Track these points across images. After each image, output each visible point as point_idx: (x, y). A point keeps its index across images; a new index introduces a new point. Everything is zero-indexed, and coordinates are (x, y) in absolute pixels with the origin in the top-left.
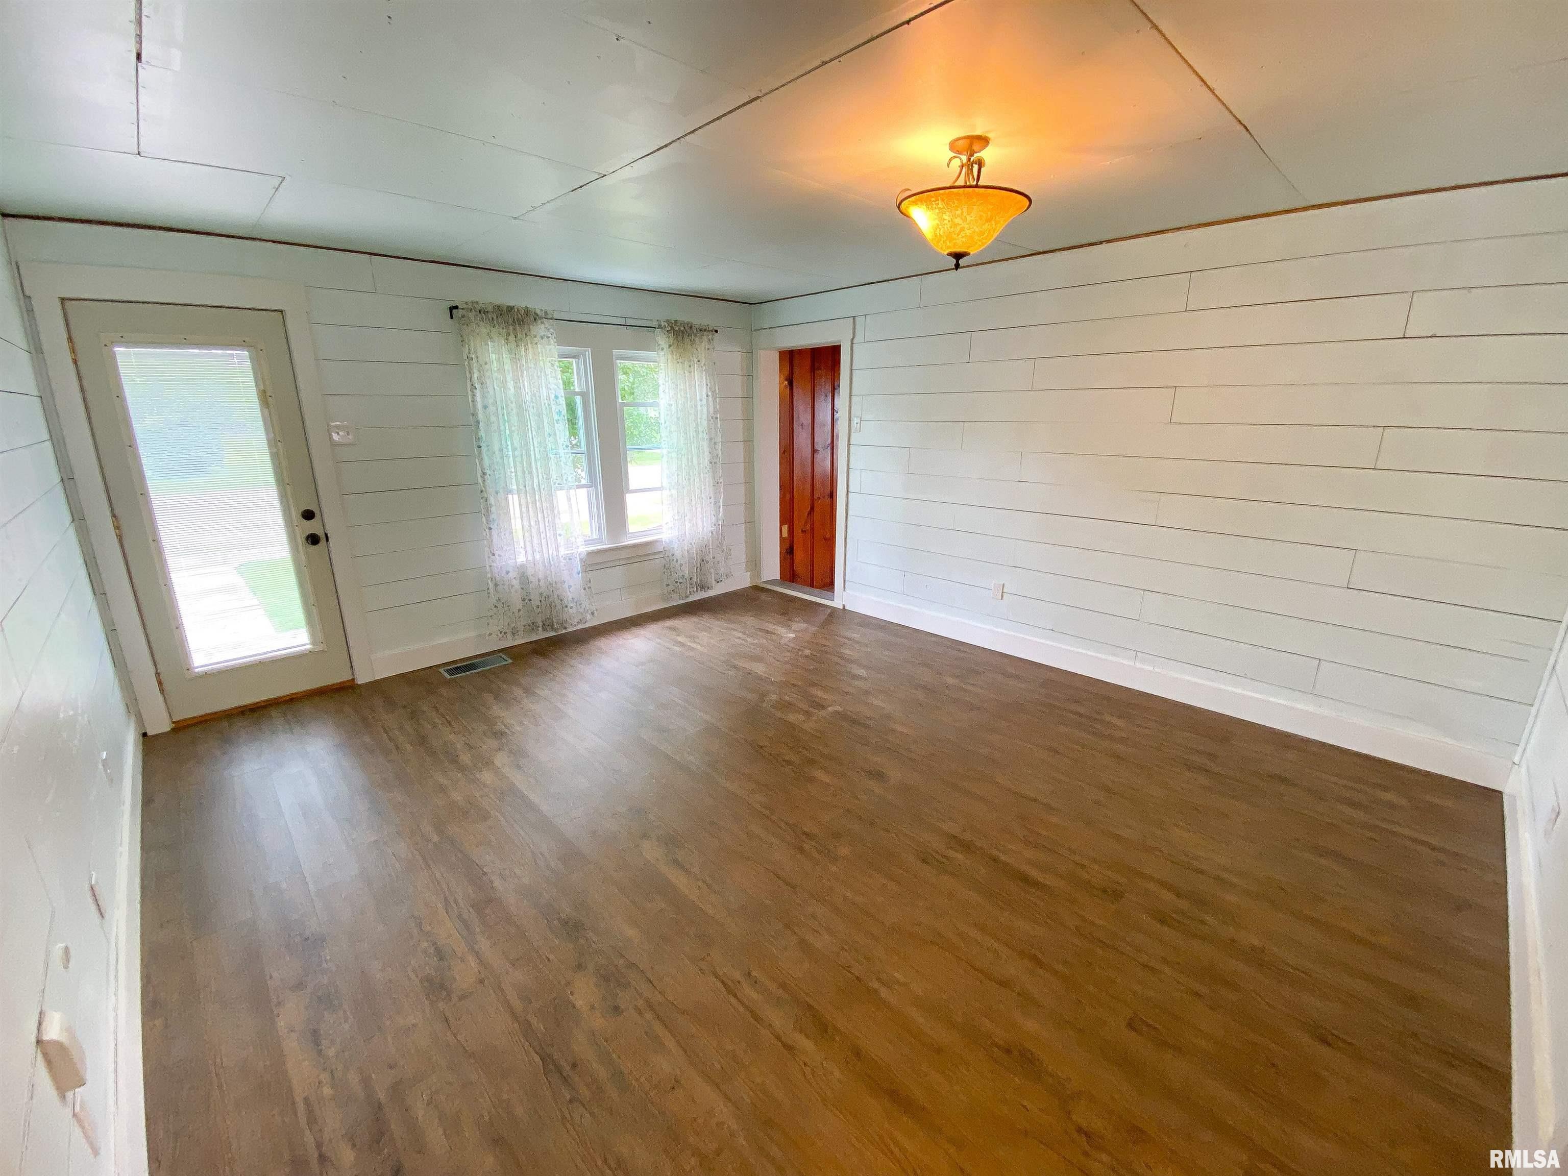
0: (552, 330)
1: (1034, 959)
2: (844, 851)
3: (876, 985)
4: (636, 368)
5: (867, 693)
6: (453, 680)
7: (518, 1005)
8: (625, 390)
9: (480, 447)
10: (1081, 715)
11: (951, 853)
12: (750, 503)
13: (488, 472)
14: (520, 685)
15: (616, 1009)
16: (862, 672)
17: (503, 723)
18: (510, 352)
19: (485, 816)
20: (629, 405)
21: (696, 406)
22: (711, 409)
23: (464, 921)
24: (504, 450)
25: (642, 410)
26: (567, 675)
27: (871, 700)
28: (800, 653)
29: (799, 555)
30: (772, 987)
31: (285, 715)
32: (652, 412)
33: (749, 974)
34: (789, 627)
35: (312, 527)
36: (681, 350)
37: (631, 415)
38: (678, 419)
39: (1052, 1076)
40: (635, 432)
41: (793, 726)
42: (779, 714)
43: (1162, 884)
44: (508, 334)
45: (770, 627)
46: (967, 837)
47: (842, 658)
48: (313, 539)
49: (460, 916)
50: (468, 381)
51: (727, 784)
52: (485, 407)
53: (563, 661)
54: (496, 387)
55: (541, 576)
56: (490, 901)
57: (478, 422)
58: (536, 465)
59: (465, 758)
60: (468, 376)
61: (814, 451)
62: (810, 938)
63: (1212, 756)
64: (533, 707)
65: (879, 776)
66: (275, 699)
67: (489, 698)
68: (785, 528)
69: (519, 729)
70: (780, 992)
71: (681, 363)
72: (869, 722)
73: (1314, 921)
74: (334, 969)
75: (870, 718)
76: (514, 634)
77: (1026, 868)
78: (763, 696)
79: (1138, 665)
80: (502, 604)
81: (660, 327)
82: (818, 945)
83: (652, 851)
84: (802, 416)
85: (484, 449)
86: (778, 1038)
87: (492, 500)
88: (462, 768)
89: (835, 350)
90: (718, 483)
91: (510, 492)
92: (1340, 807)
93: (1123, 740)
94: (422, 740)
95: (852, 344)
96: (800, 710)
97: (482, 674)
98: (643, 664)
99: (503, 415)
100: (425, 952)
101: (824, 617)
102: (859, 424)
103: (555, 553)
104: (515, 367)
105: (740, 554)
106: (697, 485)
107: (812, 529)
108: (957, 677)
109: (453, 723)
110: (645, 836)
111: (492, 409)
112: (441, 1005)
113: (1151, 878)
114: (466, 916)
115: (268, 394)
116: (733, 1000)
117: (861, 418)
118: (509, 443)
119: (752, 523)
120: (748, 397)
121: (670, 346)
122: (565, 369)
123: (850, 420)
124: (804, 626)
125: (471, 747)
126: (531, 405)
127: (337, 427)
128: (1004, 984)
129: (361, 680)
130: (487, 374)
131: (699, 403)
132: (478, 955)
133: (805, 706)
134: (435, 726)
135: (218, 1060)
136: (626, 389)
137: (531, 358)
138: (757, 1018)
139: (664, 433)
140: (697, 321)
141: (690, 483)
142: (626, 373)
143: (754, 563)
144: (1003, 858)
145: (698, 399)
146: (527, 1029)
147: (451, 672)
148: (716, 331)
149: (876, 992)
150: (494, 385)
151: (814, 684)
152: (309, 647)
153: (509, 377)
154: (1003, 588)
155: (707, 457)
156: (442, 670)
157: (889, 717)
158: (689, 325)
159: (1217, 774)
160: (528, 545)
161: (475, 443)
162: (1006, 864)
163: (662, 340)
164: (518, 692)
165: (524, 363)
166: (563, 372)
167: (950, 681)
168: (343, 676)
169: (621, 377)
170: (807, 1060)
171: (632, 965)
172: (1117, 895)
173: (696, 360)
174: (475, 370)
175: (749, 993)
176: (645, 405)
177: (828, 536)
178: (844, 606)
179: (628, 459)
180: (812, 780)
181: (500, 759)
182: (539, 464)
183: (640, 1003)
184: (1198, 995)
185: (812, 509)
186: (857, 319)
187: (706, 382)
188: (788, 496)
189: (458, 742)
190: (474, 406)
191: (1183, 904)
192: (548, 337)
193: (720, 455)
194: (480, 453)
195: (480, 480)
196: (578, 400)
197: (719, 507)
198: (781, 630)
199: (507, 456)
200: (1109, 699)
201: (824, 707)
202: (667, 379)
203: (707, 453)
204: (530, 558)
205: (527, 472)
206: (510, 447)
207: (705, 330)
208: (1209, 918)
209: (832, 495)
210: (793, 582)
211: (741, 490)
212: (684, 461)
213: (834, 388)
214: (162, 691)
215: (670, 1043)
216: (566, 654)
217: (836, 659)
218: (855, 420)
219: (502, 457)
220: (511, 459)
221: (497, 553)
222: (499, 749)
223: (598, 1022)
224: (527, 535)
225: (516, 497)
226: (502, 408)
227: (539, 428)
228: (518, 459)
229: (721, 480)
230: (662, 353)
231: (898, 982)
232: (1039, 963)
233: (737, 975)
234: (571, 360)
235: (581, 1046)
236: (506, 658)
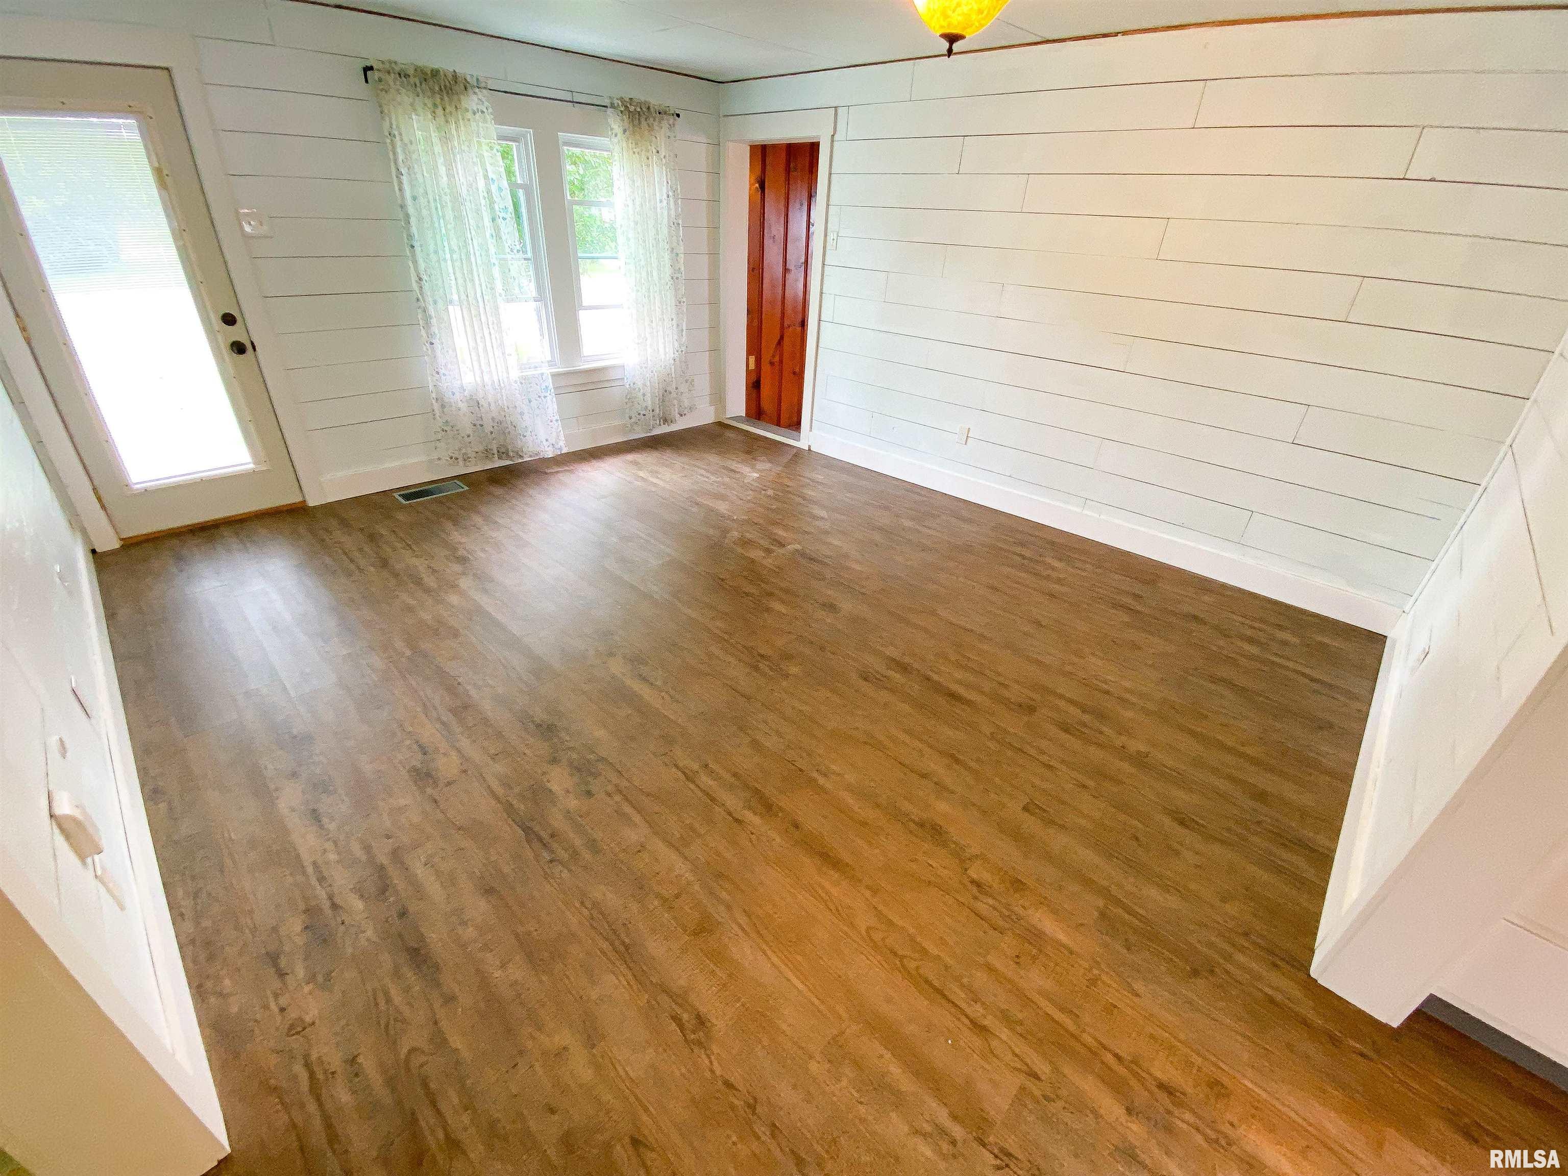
0: (486, 104)
1: (952, 756)
2: (794, 670)
3: (815, 775)
4: (586, 157)
5: (827, 533)
6: (410, 505)
7: (500, 791)
8: (574, 184)
9: (413, 247)
10: (1024, 557)
11: (891, 673)
12: (715, 328)
13: (425, 277)
14: (479, 512)
15: (589, 794)
16: (823, 513)
17: (465, 549)
18: (438, 128)
19: (456, 634)
20: (580, 203)
21: (655, 208)
22: (673, 213)
23: (443, 723)
24: (441, 252)
25: (594, 211)
26: (527, 504)
27: (830, 539)
28: (763, 492)
29: (766, 390)
30: (727, 777)
31: (237, 534)
32: (606, 214)
33: (707, 766)
34: (753, 467)
35: (236, 333)
36: (638, 137)
37: (581, 216)
38: (636, 223)
39: (955, 843)
40: (589, 239)
41: (753, 561)
42: (739, 550)
43: (1071, 702)
44: (435, 105)
45: (734, 465)
46: (907, 660)
47: (804, 499)
48: (239, 348)
49: (439, 719)
50: (392, 164)
51: (689, 611)
52: (414, 198)
53: (521, 490)
54: (425, 174)
55: (490, 398)
56: (466, 707)
57: (407, 216)
58: (478, 271)
59: (430, 581)
60: (391, 156)
61: (786, 270)
62: (759, 737)
63: (1137, 597)
64: (494, 534)
65: (831, 607)
66: (224, 519)
67: (449, 526)
68: (752, 359)
69: (482, 555)
70: (733, 780)
71: (638, 153)
72: (827, 560)
73: (1192, 733)
74: (325, 761)
75: (827, 557)
76: (465, 460)
77: (955, 687)
78: (725, 531)
79: (1085, 512)
80: (449, 429)
81: (612, 106)
82: (767, 744)
83: (617, 667)
84: (774, 228)
85: (418, 249)
86: (730, 814)
87: (431, 310)
88: (428, 591)
89: (813, 149)
90: (680, 302)
91: (451, 302)
92: (1239, 643)
93: (1059, 581)
94: (384, 563)
95: (832, 141)
96: (761, 547)
97: (439, 501)
98: (604, 497)
99: (436, 209)
100: (409, 748)
101: (790, 457)
102: (835, 241)
103: (505, 375)
104: (446, 149)
105: (703, 385)
106: (658, 304)
107: (781, 362)
108: (913, 519)
109: (414, 547)
110: (611, 654)
111: (422, 201)
112: (429, 790)
113: (1061, 697)
114: (444, 719)
115: (165, 172)
116: (692, 786)
117: (838, 233)
118: (446, 244)
119: (716, 351)
120: (714, 201)
121: (625, 131)
122: (505, 155)
123: (826, 235)
124: (768, 466)
125: (434, 571)
126: (468, 199)
127: (247, 215)
128: (924, 776)
129: (312, 503)
130: (414, 156)
131: (659, 204)
132: (459, 751)
133: (765, 543)
134: (394, 549)
135: (226, 835)
136: (576, 183)
137: (464, 139)
138: (713, 800)
139: (621, 240)
140: (655, 101)
141: (650, 301)
142: (575, 163)
143: (719, 397)
144: (935, 677)
145: (658, 200)
146: (509, 808)
147: (407, 497)
148: (678, 115)
149: (815, 780)
150: (423, 171)
151: (775, 523)
152: (252, 466)
153: (440, 161)
154: (969, 431)
155: (668, 271)
156: (396, 495)
157: (846, 556)
158: (647, 106)
159: (1138, 612)
160: (476, 364)
161: (406, 240)
162: (939, 683)
163: (615, 123)
164: (478, 520)
165: (456, 143)
166: (503, 158)
167: (907, 523)
168: (293, 498)
169: (569, 168)
170: (753, 831)
171: (602, 759)
172: (1031, 710)
173: (654, 151)
174: (399, 150)
175: (705, 780)
176: (598, 204)
177: (797, 370)
178: (809, 446)
179: (581, 271)
180: (768, 610)
181: (465, 583)
182: (481, 270)
183: (610, 788)
184: (1084, 786)
185: (782, 338)
186: (840, 110)
187: (667, 179)
188: (755, 323)
189: (420, 565)
190: (403, 197)
191: (1086, 718)
192: (483, 112)
193: (683, 269)
194: (414, 255)
195: (415, 286)
196: (521, 193)
197: (682, 330)
198: (745, 470)
199: (445, 260)
200: (1053, 543)
201: (784, 546)
202: (622, 173)
203: (668, 266)
204: (478, 379)
205: (468, 280)
206: (447, 249)
207: (665, 113)
208: (1105, 729)
209: (803, 324)
210: (759, 419)
211: (705, 312)
212: (644, 274)
213: (811, 196)
214: (103, 507)
215: (637, 818)
216: (526, 485)
217: (800, 500)
218: (831, 236)
219: (439, 261)
220: (449, 262)
221: (442, 372)
222: (464, 574)
223: (573, 803)
224: (473, 354)
225: (458, 308)
226: (435, 200)
227: (478, 227)
228: (458, 264)
229: (684, 299)
230: (615, 140)
231: (834, 773)
232: (957, 761)
233: (696, 767)
234: (510, 143)
235: (557, 820)
236: (463, 486)
